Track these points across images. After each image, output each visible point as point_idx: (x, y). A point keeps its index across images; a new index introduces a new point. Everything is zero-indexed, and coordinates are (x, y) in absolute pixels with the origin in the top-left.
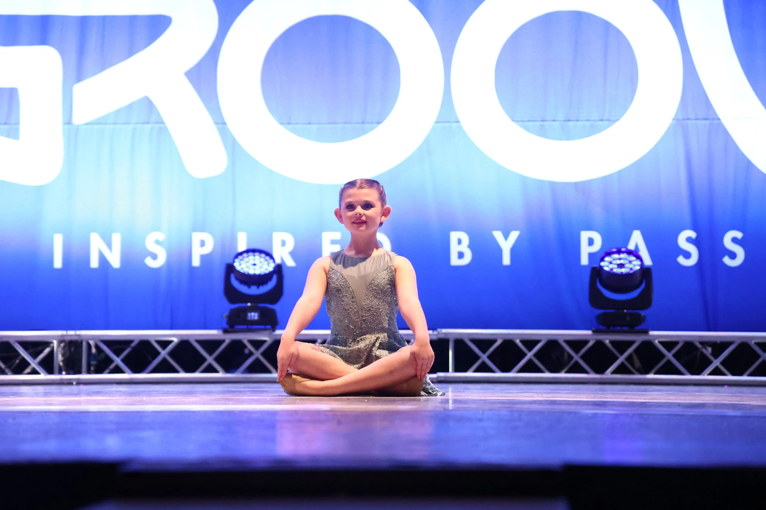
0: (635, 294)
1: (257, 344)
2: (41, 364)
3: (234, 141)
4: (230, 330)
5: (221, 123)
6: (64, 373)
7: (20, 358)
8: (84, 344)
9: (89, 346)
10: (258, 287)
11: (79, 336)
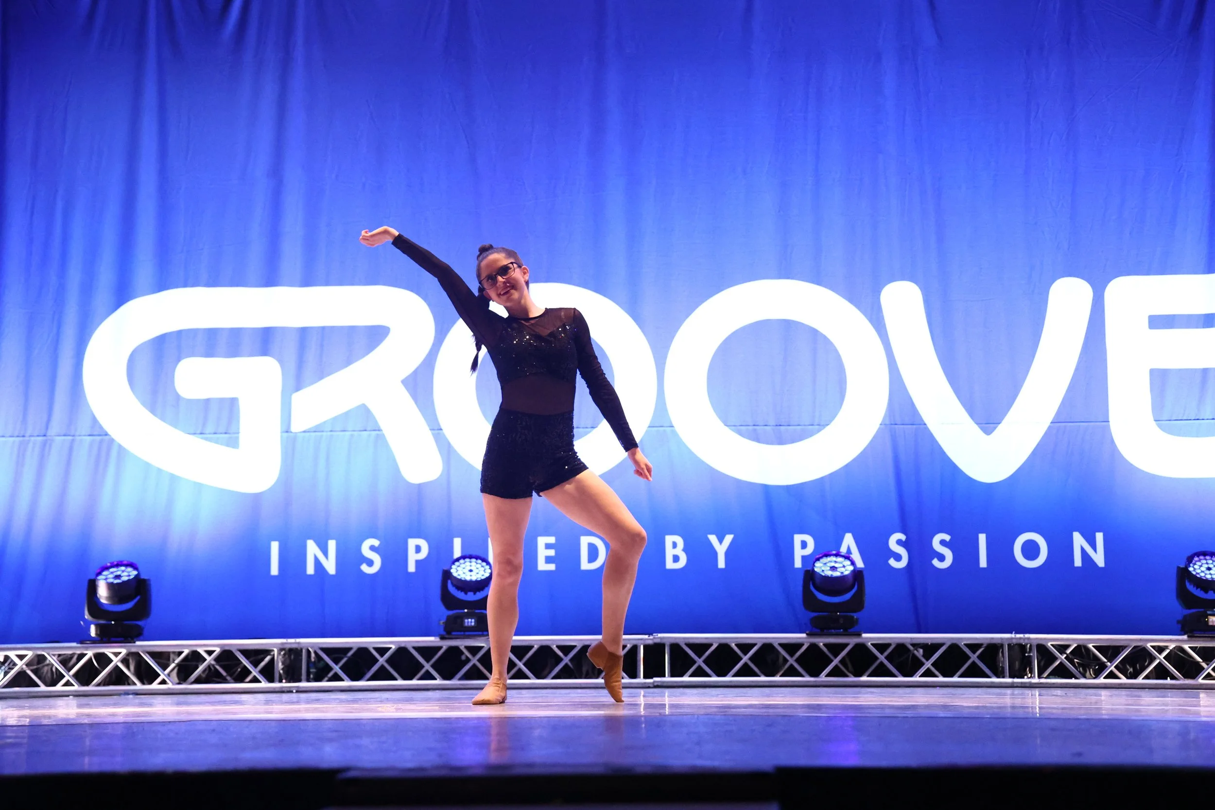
0: (848, 596)
1: (474, 650)
2: (262, 672)
3: (449, 445)
4: (447, 636)
5: (436, 429)
6: (284, 681)
7: (241, 666)
8: (304, 651)
9: (309, 652)
10: (475, 594)
11: (299, 643)
